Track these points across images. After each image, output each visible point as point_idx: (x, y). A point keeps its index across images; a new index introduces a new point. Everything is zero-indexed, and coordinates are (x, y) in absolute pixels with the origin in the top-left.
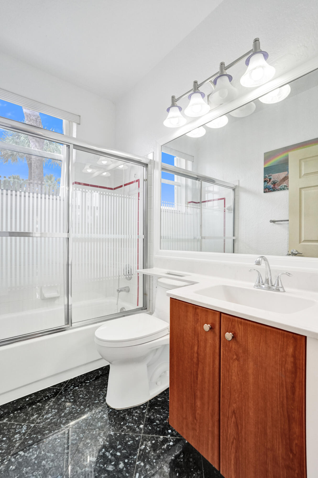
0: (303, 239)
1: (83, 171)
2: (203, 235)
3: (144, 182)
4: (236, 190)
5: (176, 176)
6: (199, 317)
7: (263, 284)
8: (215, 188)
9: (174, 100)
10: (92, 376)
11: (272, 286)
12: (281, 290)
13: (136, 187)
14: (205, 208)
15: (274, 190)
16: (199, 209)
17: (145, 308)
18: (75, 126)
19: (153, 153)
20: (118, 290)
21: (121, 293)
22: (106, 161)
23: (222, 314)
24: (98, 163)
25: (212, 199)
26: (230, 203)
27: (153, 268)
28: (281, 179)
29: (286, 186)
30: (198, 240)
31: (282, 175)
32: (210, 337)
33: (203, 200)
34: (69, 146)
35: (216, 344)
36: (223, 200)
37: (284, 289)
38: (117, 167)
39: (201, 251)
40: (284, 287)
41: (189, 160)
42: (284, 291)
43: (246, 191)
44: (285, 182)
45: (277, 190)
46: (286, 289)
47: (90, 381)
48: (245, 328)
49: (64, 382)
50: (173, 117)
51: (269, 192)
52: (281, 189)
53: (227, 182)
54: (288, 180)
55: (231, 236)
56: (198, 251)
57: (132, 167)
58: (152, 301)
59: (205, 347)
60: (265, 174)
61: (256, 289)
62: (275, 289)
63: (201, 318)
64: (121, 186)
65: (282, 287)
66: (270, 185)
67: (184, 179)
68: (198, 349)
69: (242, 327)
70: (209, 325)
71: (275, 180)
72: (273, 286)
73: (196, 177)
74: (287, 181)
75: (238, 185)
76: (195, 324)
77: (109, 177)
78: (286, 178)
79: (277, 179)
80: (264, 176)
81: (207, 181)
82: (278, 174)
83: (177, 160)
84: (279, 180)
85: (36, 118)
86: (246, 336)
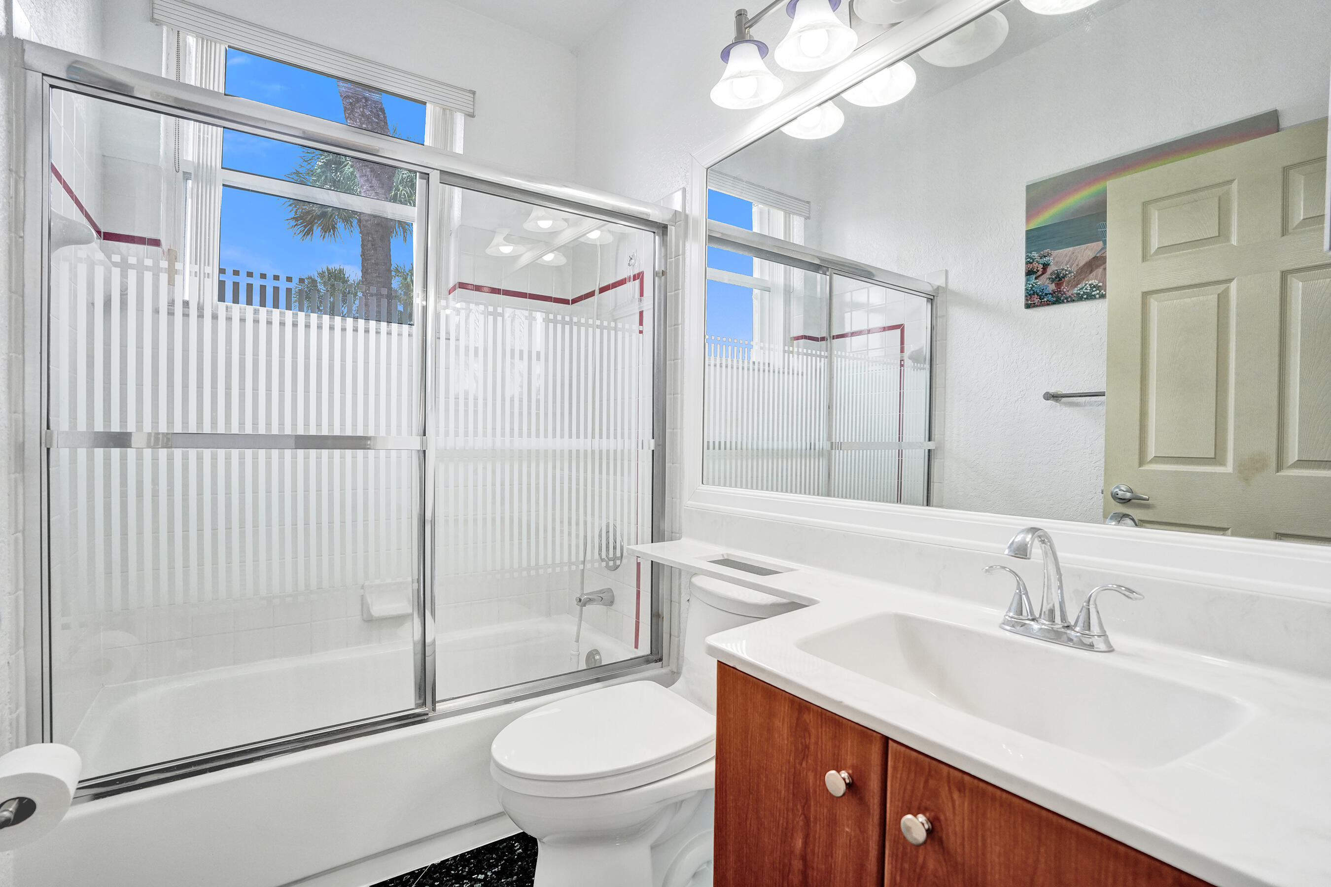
0: (1151, 453)
1: (489, 251)
2: (836, 438)
3: (656, 278)
4: (938, 300)
5: (756, 261)
6: (813, 740)
7: (1033, 620)
8: (875, 295)
9: (744, 22)
10: (492, 858)
11: (1064, 627)
12: (1100, 645)
13: (633, 297)
14: (841, 357)
15: (1058, 301)
16: (823, 359)
17: (656, 656)
18: (460, 120)
19: (684, 190)
20: (580, 600)
21: (589, 609)
22: (549, 219)
23: (890, 742)
24: (528, 226)
25: (864, 327)
26: (917, 340)
27: (680, 539)
28: (1081, 264)
29: (1097, 287)
30: (821, 454)
31: (1085, 252)
32: (846, 814)
33: (835, 332)
34: (428, 174)
35: (868, 844)
36: (899, 331)
37: (1109, 642)
38: (580, 237)
39: (828, 495)
40: (1107, 633)
41: (795, 214)
42: (1111, 650)
43: (968, 301)
44: (1094, 273)
45: (1066, 298)
46: (1115, 639)
47: (486, 876)
48: (977, 807)
49: (412, 874)
50: (740, 75)
51: (1042, 305)
52: (1080, 298)
53: (909, 275)
54: (1102, 267)
55: (922, 440)
56: (818, 495)
57: (622, 237)
58: (679, 636)
59: (831, 845)
60: (1029, 249)
61: (1008, 634)
62: (1075, 639)
63: (816, 743)
64: (592, 294)
65: (1103, 635)
66: (1045, 283)
67: (780, 269)
68: (806, 843)
69: (966, 804)
70: (844, 774)
71: (1063, 269)
72: (1068, 627)
73: (817, 262)
74: (1100, 270)
75: (944, 285)
76: (797, 761)
77: (559, 269)
78: (1098, 262)
79: (1066, 265)
80: (1027, 257)
81: (847, 274)
82: (1071, 249)
83: (761, 213)
84: (1074, 269)
85: (351, 103)
86: (980, 838)
